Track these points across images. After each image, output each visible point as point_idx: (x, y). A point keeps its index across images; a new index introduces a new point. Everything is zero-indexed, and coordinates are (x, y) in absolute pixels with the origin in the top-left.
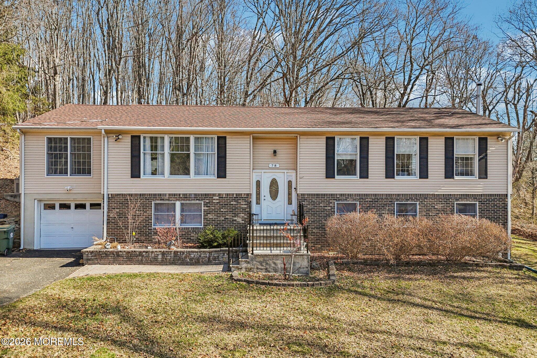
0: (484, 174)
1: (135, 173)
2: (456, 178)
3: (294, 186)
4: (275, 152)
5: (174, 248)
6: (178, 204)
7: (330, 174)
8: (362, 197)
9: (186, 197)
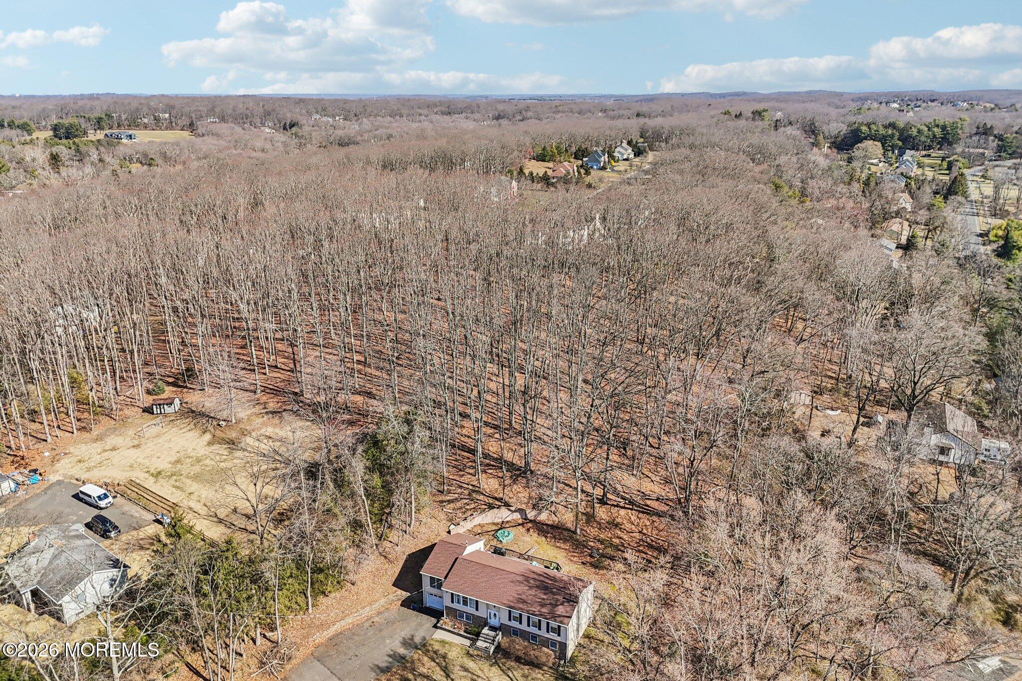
0: (559, 635)
1: (452, 602)
2: (551, 633)
6: (465, 614)
8: (519, 629)
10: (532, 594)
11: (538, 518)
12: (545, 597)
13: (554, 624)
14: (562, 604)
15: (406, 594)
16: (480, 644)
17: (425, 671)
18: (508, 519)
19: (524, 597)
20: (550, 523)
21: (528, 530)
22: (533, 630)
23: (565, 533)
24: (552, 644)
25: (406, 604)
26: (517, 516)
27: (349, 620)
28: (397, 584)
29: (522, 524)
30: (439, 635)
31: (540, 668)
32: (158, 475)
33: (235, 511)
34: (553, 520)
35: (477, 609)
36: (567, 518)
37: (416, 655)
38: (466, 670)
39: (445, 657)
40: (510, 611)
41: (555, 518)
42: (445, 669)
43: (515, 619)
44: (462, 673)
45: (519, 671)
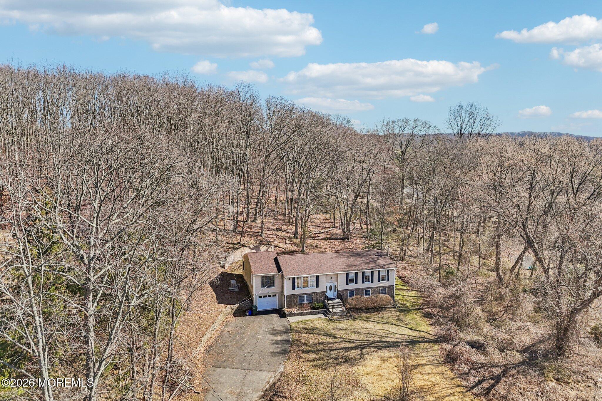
0: (388, 280)
1: (294, 288)
2: (381, 282)
3: (336, 287)
4: (331, 278)
5: (309, 311)
6: (305, 296)
7: (347, 284)
8: (355, 289)
9: (307, 294)
10: (352, 261)
12: (363, 259)
13: (383, 271)
14: (378, 259)
15: (235, 307)
16: (333, 311)
17: (316, 341)
22: (368, 285)
24: (382, 290)
27: (208, 335)
30: (292, 319)
31: (386, 310)
35: (317, 286)
37: (295, 336)
38: (343, 329)
39: (317, 329)
40: (347, 274)
41: (280, 249)
42: (327, 335)
43: (352, 281)
44: (343, 332)
45: (375, 316)
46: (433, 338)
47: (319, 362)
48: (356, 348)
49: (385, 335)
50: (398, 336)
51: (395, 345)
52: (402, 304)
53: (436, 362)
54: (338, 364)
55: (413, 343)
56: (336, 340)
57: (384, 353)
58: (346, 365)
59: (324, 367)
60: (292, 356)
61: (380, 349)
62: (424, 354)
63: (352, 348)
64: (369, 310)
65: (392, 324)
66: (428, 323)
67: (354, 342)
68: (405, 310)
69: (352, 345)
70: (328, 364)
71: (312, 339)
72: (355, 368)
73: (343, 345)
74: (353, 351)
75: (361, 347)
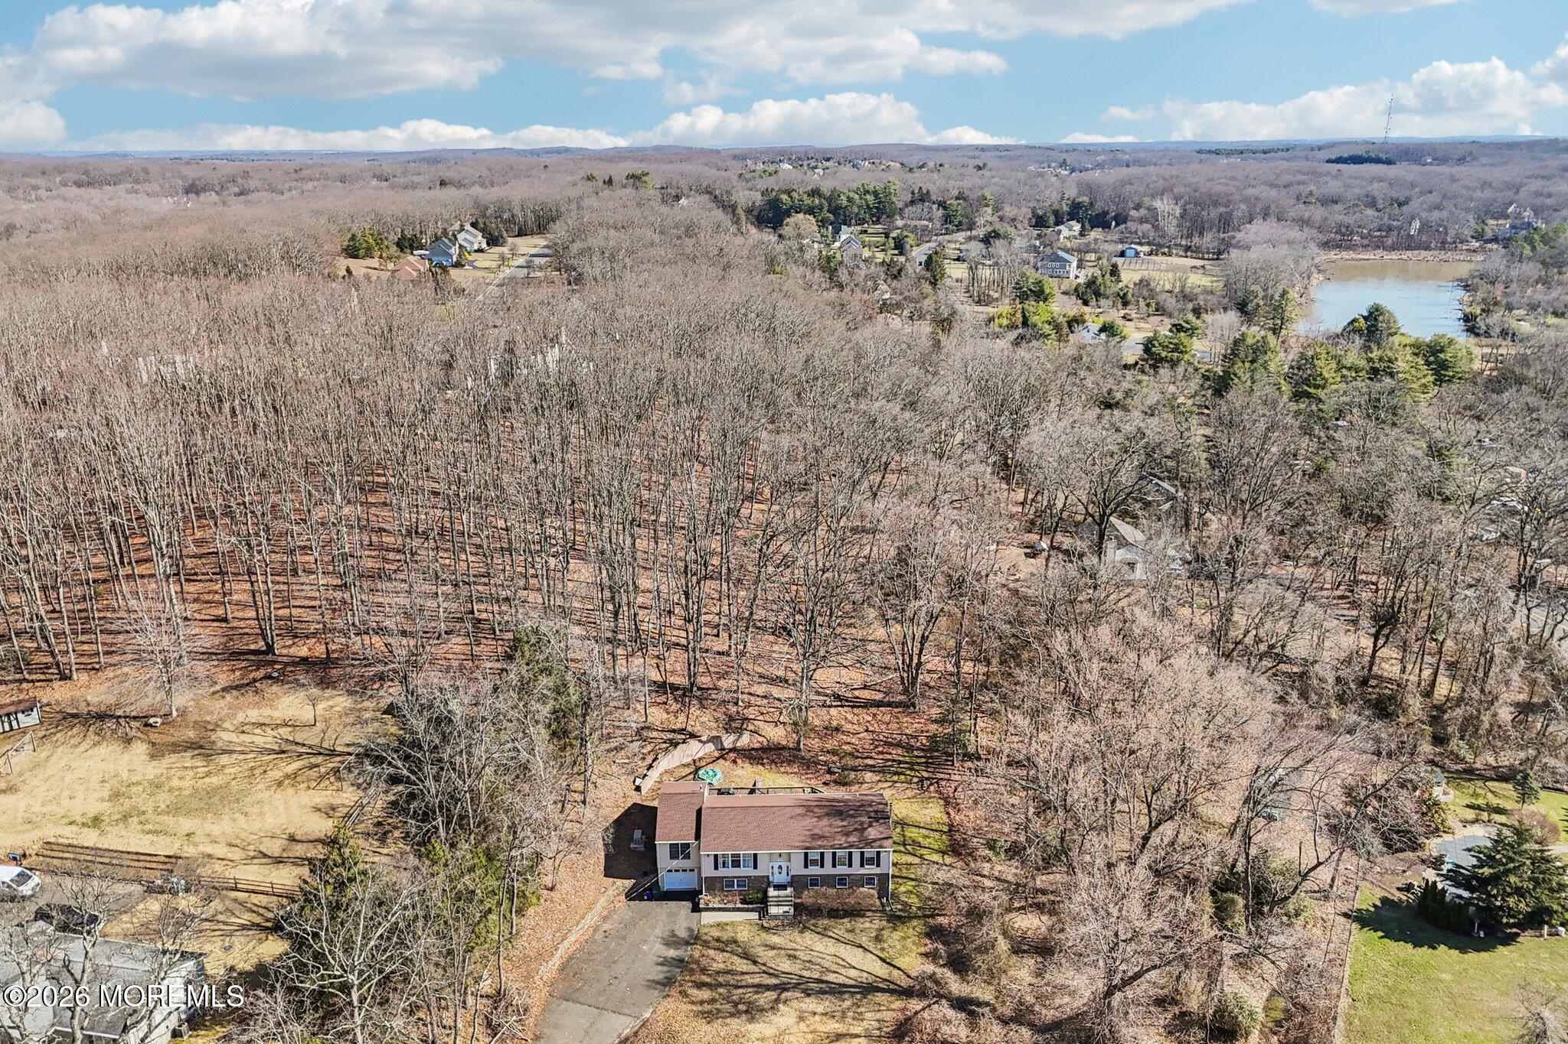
0: (878, 865)
1: (716, 868)
2: (865, 866)
3: (789, 869)
4: (780, 855)
5: (739, 905)
6: (734, 880)
8: (820, 875)
9: (738, 877)
10: (824, 825)
11: (738, 744)
12: (844, 823)
13: (870, 852)
14: (870, 825)
15: (629, 883)
16: (773, 910)
17: (722, 966)
18: (700, 755)
19: (816, 831)
20: (757, 745)
21: (734, 762)
22: (842, 870)
23: (786, 754)
24: (869, 880)
25: (632, 895)
26: (710, 747)
27: (572, 938)
28: (609, 872)
29: (722, 757)
30: (707, 918)
31: (863, 916)
32: (96, 821)
33: (292, 839)
34: (757, 742)
35: (755, 867)
36: (776, 734)
37: (696, 952)
38: (773, 948)
39: (735, 942)
40: (806, 854)
41: (761, 739)
42: (746, 956)
43: (814, 862)
44: (772, 953)
45: (841, 928)
46: (905, 982)
47: (707, 1007)
48: (774, 988)
49: (834, 967)
50: (853, 973)
51: (837, 990)
52: (905, 904)
53: (877, 1033)
54: (732, 1015)
55: (868, 989)
56: (754, 968)
57: (811, 1004)
58: (744, 1017)
59: (709, 1016)
60: (674, 992)
61: (809, 995)
62: (868, 1015)
63: (768, 988)
64: (834, 914)
65: (861, 946)
66: (922, 950)
67: (777, 976)
68: (896, 920)
69: (774, 981)
70: (719, 1011)
71: (719, 961)
72: (750, 1027)
73: (757, 980)
74: (768, 994)
75: (782, 988)
